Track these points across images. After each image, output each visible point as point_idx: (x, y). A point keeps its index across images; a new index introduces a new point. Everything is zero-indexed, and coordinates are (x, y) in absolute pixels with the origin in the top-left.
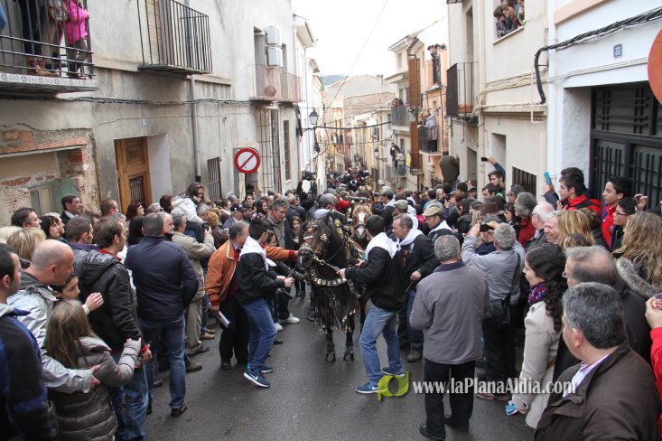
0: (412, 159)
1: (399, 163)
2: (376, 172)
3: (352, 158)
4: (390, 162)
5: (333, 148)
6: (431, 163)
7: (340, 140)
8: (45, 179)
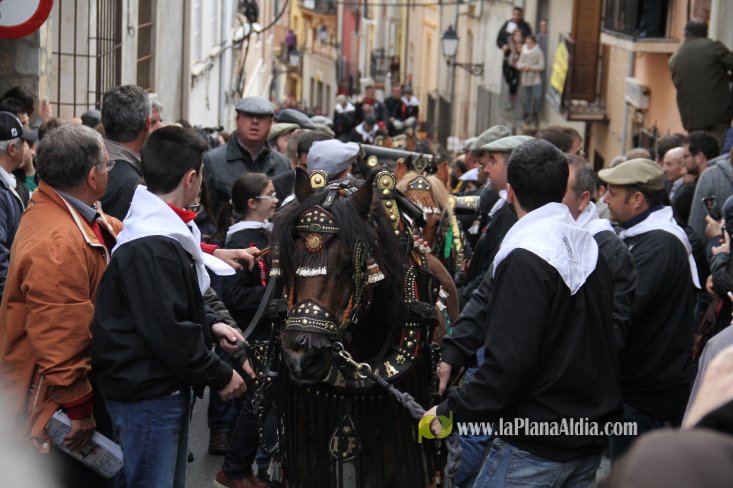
0: (573, 63)
2: (442, 109)
3: (363, 63)
4: (494, 79)
5: (298, 27)
6: (640, 79)
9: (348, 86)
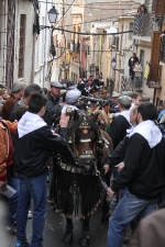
0: (151, 70)
1: (137, 75)
5: (68, 57)
7: (77, 48)
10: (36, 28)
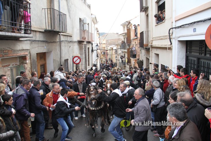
0: (128, 60)
1: (123, 61)
3: (108, 59)
5: (102, 56)
6: (134, 62)
7: (104, 53)
8: (15, 65)
9: (107, 61)
10: (92, 51)
